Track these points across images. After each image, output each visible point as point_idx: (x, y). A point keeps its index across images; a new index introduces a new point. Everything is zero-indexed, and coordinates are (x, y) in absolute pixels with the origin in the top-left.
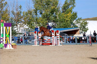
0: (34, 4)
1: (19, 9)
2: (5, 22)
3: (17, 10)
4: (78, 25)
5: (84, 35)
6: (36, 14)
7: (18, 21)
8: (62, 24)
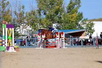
0: (37, 4)
1: (22, 9)
2: (7, 23)
3: (19, 10)
4: (84, 26)
5: (90, 37)
6: (40, 15)
7: (21, 22)
8: (67, 25)
